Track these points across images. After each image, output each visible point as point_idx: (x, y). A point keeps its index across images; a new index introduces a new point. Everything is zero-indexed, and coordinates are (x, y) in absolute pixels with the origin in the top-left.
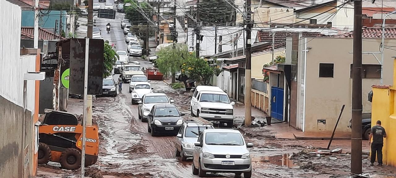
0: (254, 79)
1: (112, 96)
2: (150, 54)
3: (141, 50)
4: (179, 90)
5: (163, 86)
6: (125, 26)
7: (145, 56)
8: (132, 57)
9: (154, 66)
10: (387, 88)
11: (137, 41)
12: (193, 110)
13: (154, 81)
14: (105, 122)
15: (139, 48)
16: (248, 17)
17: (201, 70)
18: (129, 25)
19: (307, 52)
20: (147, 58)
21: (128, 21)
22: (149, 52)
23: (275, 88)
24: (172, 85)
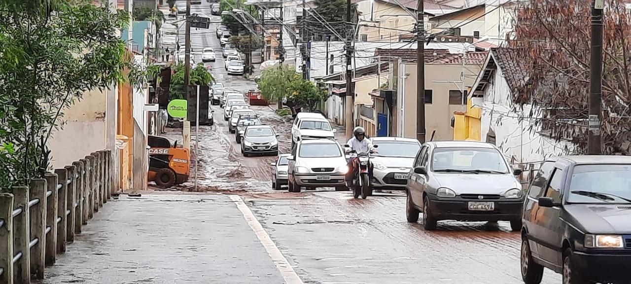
0: (364, 105)
1: (208, 125)
2: (253, 72)
3: (242, 68)
4: (285, 118)
5: (267, 112)
6: (222, 35)
7: (248, 74)
8: (231, 76)
9: (258, 88)
10: (463, 114)
11: (237, 55)
12: (294, 138)
13: (258, 107)
14: (202, 151)
15: (239, 64)
16: (348, 43)
17: (307, 95)
18: (227, 33)
19: (405, 78)
20: (250, 77)
21: (225, 29)
22: (253, 70)
23: (381, 114)
24: (279, 111)
